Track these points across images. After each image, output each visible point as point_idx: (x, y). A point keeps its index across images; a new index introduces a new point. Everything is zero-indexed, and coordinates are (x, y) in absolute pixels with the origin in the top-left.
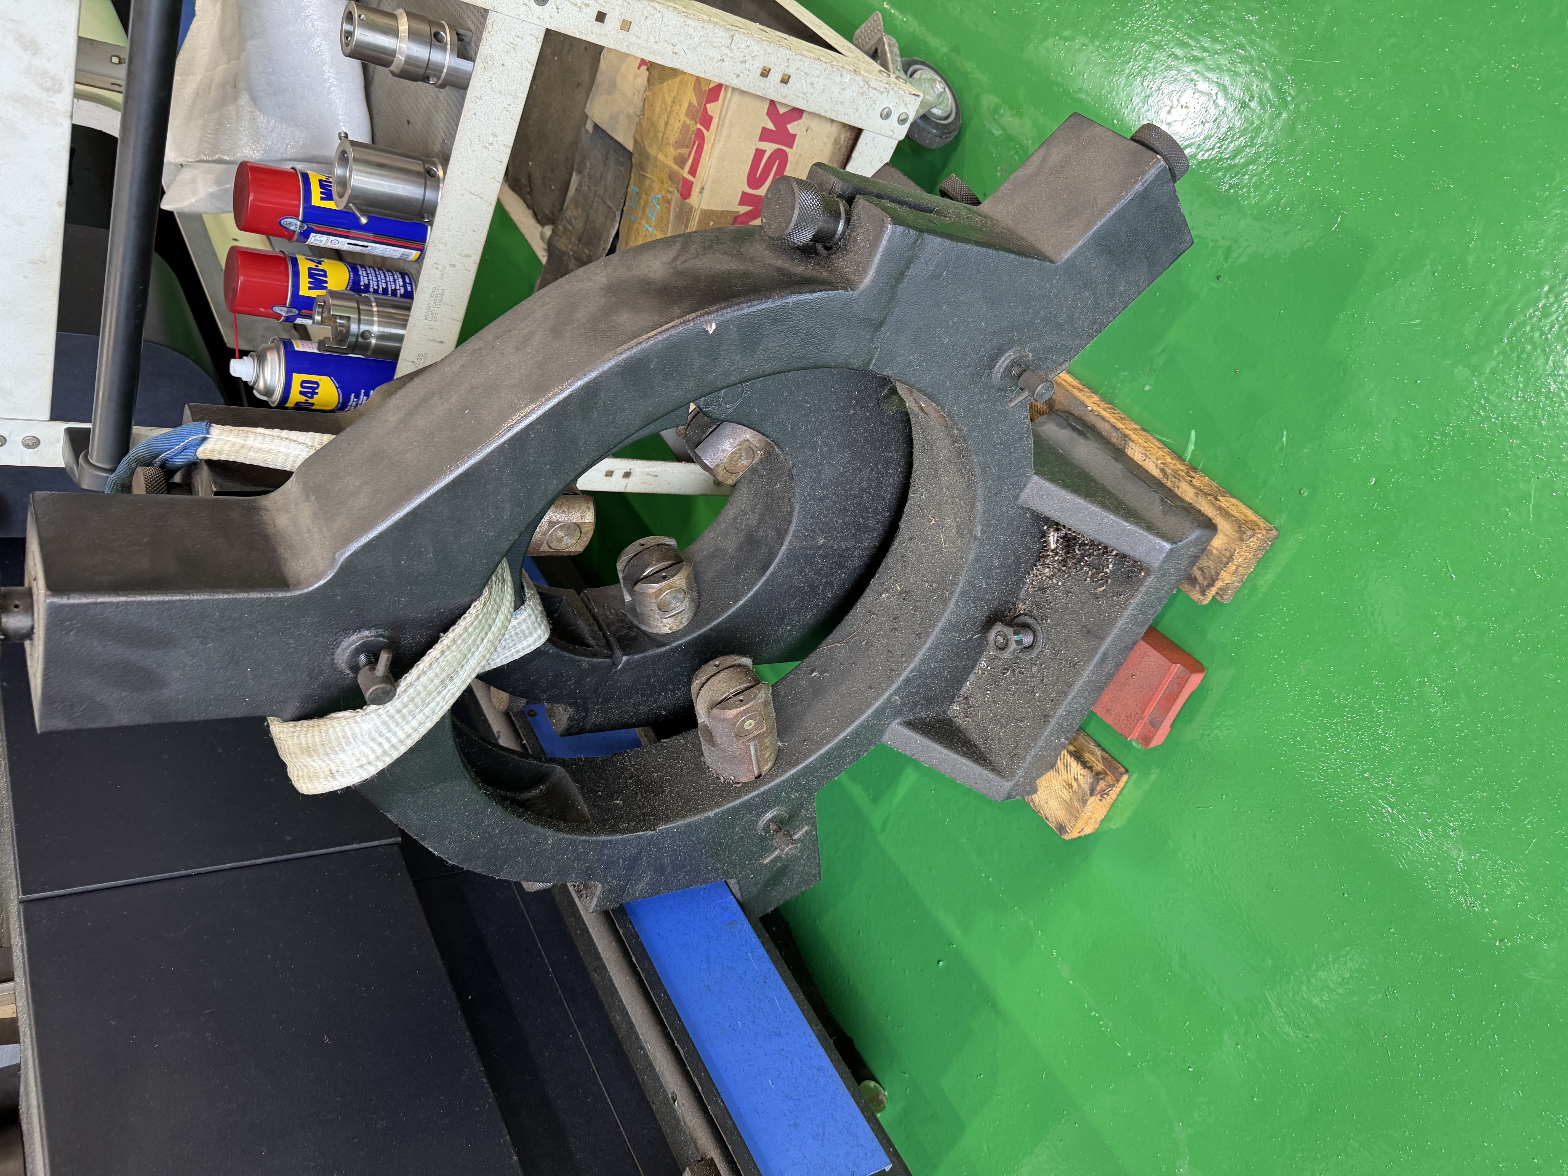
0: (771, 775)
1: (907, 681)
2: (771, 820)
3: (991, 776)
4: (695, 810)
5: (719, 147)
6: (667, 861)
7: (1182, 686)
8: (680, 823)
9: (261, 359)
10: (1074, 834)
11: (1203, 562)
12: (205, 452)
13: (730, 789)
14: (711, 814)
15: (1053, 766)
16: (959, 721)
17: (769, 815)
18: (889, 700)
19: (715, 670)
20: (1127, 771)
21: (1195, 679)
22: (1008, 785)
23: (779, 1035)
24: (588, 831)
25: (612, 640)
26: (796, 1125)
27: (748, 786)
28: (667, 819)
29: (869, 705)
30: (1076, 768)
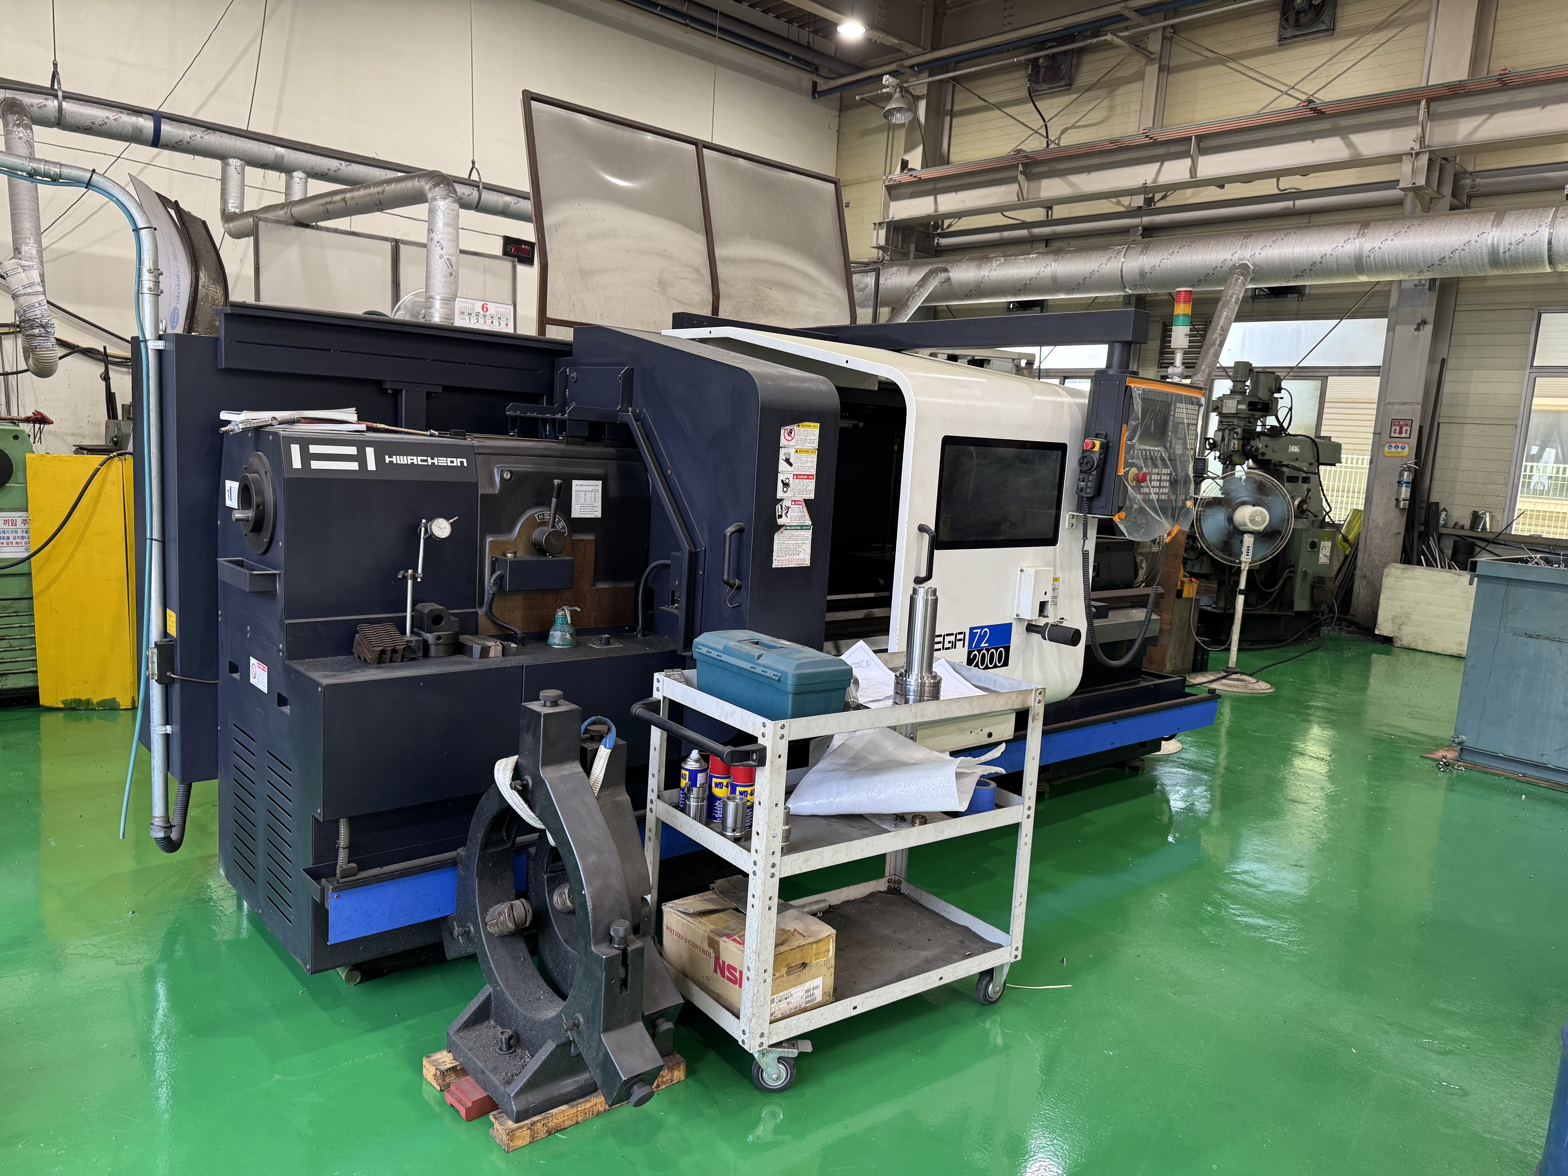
0: (485, 929)
1: (503, 993)
2: (470, 930)
3: (458, 1027)
4: (480, 894)
5: (735, 949)
6: (466, 882)
7: (463, 1105)
8: (477, 888)
9: (697, 761)
10: (425, 1063)
11: (505, 1117)
12: (602, 748)
13: (485, 911)
14: (477, 900)
15: (454, 1059)
16: (486, 1023)
17: (472, 928)
18: (499, 985)
19: (527, 909)
20: (441, 1091)
21: (463, 1112)
22: (451, 1034)
23: (390, 915)
24: (481, 850)
25: (555, 874)
26: (356, 911)
27: (483, 919)
28: (479, 883)
29: (499, 976)
30: (449, 1066)
